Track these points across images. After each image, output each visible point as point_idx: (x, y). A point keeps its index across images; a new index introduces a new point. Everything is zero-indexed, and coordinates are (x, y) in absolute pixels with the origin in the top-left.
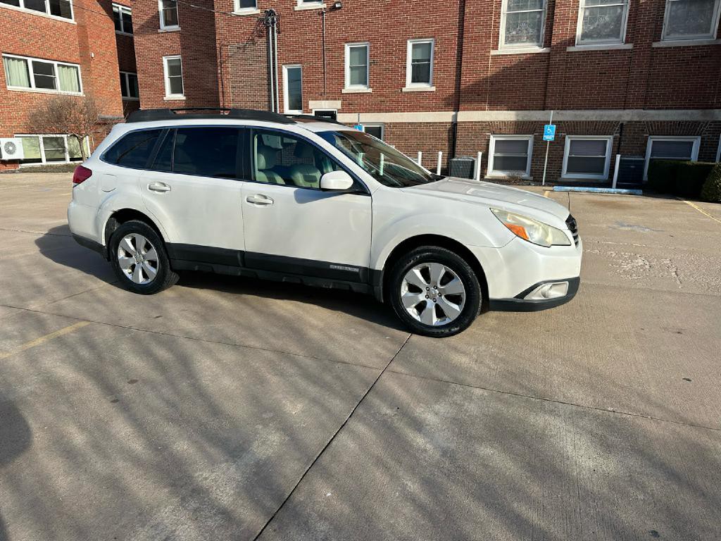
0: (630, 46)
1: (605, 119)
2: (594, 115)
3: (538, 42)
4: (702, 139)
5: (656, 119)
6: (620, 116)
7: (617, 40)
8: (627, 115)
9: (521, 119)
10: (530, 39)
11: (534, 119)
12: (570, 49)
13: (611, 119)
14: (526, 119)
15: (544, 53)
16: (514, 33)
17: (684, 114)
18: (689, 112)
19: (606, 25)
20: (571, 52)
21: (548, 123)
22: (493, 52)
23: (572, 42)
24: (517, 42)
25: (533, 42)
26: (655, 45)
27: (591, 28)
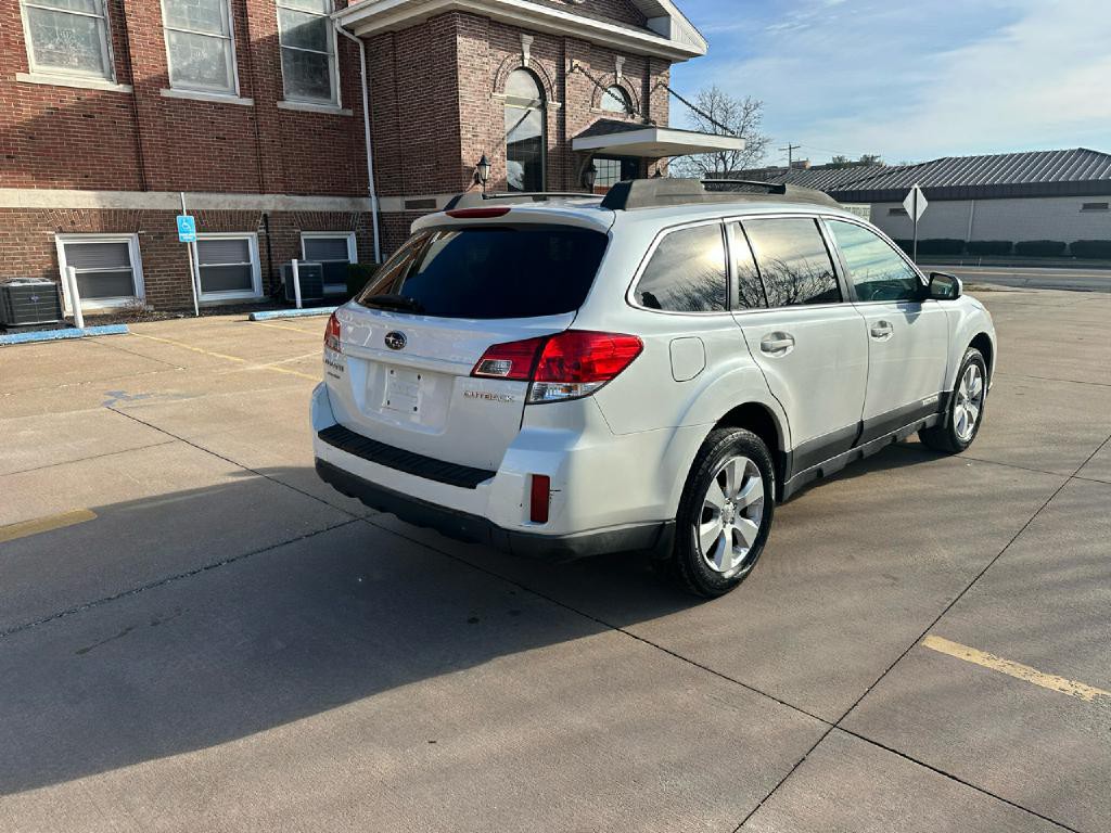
0: (248, 102)
1: (241, 208)
2: (224, 202)
3: (103, 71)
4: (357, 235)
5: (304, 208)
6: (260, 203)
7: (225, 89)
8: (270, 203)
9: (108, 207)
10: (84, 62)
11: (133, 207)
12: (165, 93)
13: (250, 208)
14: (118, 206)
15: (123, 94)
16: (50, 46)
17: (331, 203)
18: (338, 199)
19: (204, 64)
20: (168, 99)
21: (180, 212)
22: (20, 77)
23: (164, 81)
24: (61, 65)
25: (93, 70)
26: (280, 105)
27: (185, 64)
